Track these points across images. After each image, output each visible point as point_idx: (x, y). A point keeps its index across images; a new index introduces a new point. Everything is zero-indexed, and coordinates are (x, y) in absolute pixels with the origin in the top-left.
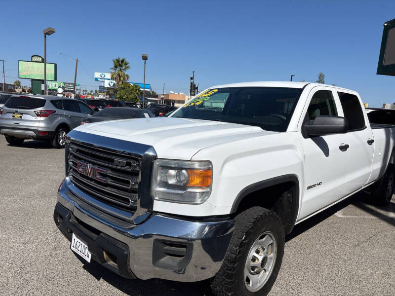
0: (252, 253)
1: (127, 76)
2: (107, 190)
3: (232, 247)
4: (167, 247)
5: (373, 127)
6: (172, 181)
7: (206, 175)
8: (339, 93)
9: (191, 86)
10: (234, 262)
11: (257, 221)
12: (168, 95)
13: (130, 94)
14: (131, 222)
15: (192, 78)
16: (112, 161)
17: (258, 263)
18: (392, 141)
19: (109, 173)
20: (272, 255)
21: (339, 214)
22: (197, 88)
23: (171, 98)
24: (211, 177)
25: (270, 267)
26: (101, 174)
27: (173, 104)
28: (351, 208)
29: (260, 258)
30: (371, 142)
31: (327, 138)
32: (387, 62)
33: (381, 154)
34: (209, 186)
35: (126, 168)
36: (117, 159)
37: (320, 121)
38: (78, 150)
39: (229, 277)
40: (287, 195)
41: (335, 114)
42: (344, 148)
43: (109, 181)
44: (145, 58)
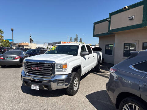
0: (74, 82)
1: (3, 37)
2: (42, 72)
3: (71, 80)
4: (60, 82)
5: (94, 53)
6: (59, 68)
7: (66, 65)
8: (86, 46)
9: (30, 40)
10: (72, 83)
11: (75, 75)
12: (21, 43)
13: (6, 44)
14: (50, 78)
15: (30, 37)
16: (44, 65)
17: (76, 84)
18: (98, 56)
19: (43, 68)
20: (78, 83)
21: (88, 75)
22: (33, 40)
23: (22, 44)
24: (67, 66)
25: (78, 86)
26: (40, 69)
27: (24, 47)
28: (91, 74)
29: (76, 83)
30: (94, 56)
31: (85, 56)
32: (95, 34)
33: (96, 59)
34: (67, 68)
35: (48, 66)
36: (45, 65)
37: (84, 53)
38: (31, 64)
39: (71, 87)
40: (79, 69)
41: (86, 51)
42: (89, 58)
43: (43, 70)
44: (12, 30)
